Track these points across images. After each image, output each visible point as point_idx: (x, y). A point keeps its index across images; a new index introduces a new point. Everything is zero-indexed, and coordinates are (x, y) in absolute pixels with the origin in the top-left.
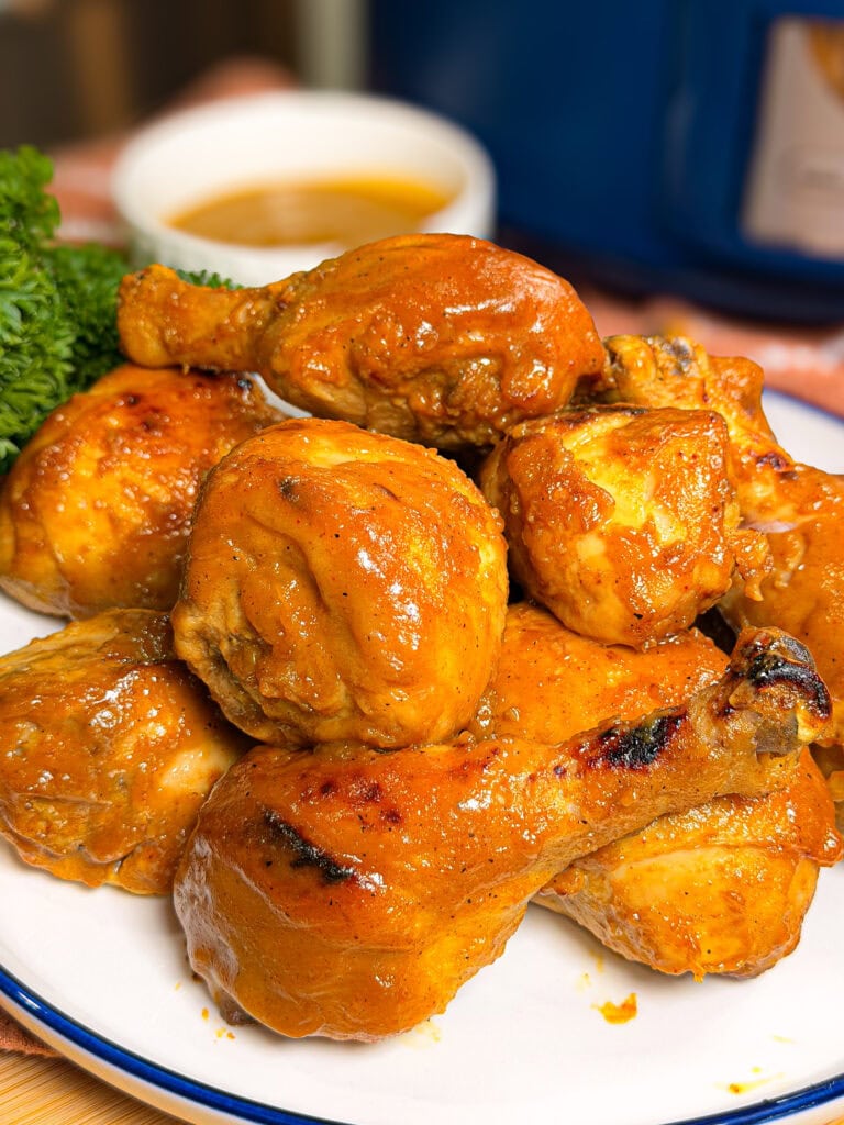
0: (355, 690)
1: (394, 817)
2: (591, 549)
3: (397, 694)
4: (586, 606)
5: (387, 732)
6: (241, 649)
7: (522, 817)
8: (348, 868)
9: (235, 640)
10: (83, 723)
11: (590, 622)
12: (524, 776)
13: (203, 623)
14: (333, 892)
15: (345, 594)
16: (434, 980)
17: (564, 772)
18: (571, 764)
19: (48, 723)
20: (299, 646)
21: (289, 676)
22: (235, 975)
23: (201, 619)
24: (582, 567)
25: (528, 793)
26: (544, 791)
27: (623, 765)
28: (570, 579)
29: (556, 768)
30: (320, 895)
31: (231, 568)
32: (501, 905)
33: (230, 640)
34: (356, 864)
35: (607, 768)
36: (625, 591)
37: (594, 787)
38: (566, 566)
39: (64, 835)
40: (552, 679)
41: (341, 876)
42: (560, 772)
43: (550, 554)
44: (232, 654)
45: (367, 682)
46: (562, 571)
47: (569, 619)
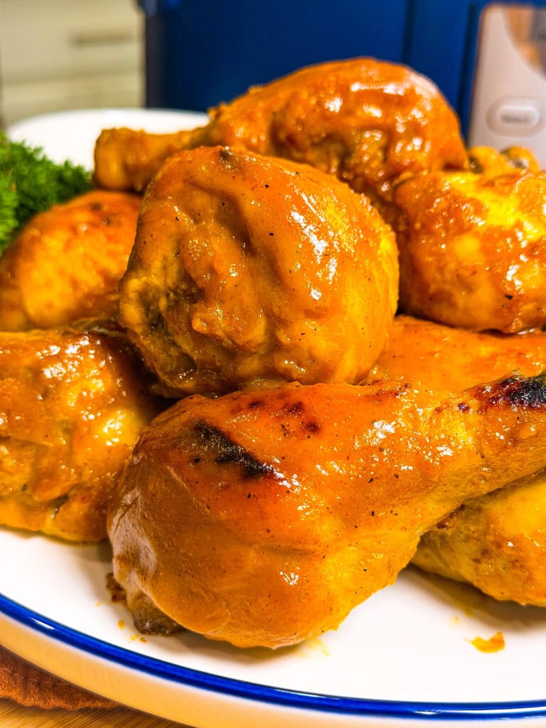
0: (275, 322)
1: (313, 428)
2: (468, 248)
3: (310, 325)
4: (461, 298)
5: (299, 364)
6: (176, 302)
7: (428, 440)
8: (268, 465)
9: (172, 295)
10: (37, 372)
11: (466, 311)
12: (430, 409)
13: (146, 283)
14: (252, 487)
15: (272, 234)
16: (333, 586)
17: (467, 408)
18: (474, 403)
19: (7, 371)
20: (229, 285)
21: (218, 312)
22: (153, 573)
23: (144, 279)
24: (459, 263)
25: (434, 421)
26: (448, 422)
27: (522, 402)
28: (448, 276)
29: (460, 405)
30: (240, 488)
31: (173, 229)
32: (401, 524)
33: (168, 295)
34: (275, 463)
35: (508, 405)
36: (497, 278)
37: (494, 421)
38: (445, 265)
39: (10, 474)
40: (432, 354)
41: (261, 471)
42: (464, 408)
43: (431, 254)
44: (169, 308)
45: (286, 312)
46: (441, 270)
47: (445, 313)
